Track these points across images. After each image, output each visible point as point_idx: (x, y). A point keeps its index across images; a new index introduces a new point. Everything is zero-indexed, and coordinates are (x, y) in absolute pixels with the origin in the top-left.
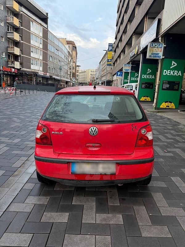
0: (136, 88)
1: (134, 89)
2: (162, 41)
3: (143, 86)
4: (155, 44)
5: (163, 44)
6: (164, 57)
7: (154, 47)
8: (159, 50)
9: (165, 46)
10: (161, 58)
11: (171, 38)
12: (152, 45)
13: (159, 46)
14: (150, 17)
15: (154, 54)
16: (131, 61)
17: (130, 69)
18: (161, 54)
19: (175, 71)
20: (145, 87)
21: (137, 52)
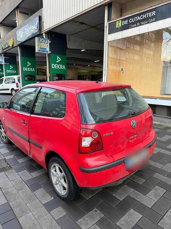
0: (19, 80)
1: (16, 81)
2: (46, 37)
3: (26, 78)
4: (42, 40)
5: (49, 40)
6: (50, 52)
7: (41, 42)
8: (46, 45)
9: (50, 42)
10: (49, 53)
11: (53, 36)
12: (40, 40)
13: (45, 42)
14: (21, 11)
15: (43, 48)
16: (3, 53)
17: (4, 61)
18: (48, 49)
19: (61, 65)
20: (28, 79)
21: (13, 45)
